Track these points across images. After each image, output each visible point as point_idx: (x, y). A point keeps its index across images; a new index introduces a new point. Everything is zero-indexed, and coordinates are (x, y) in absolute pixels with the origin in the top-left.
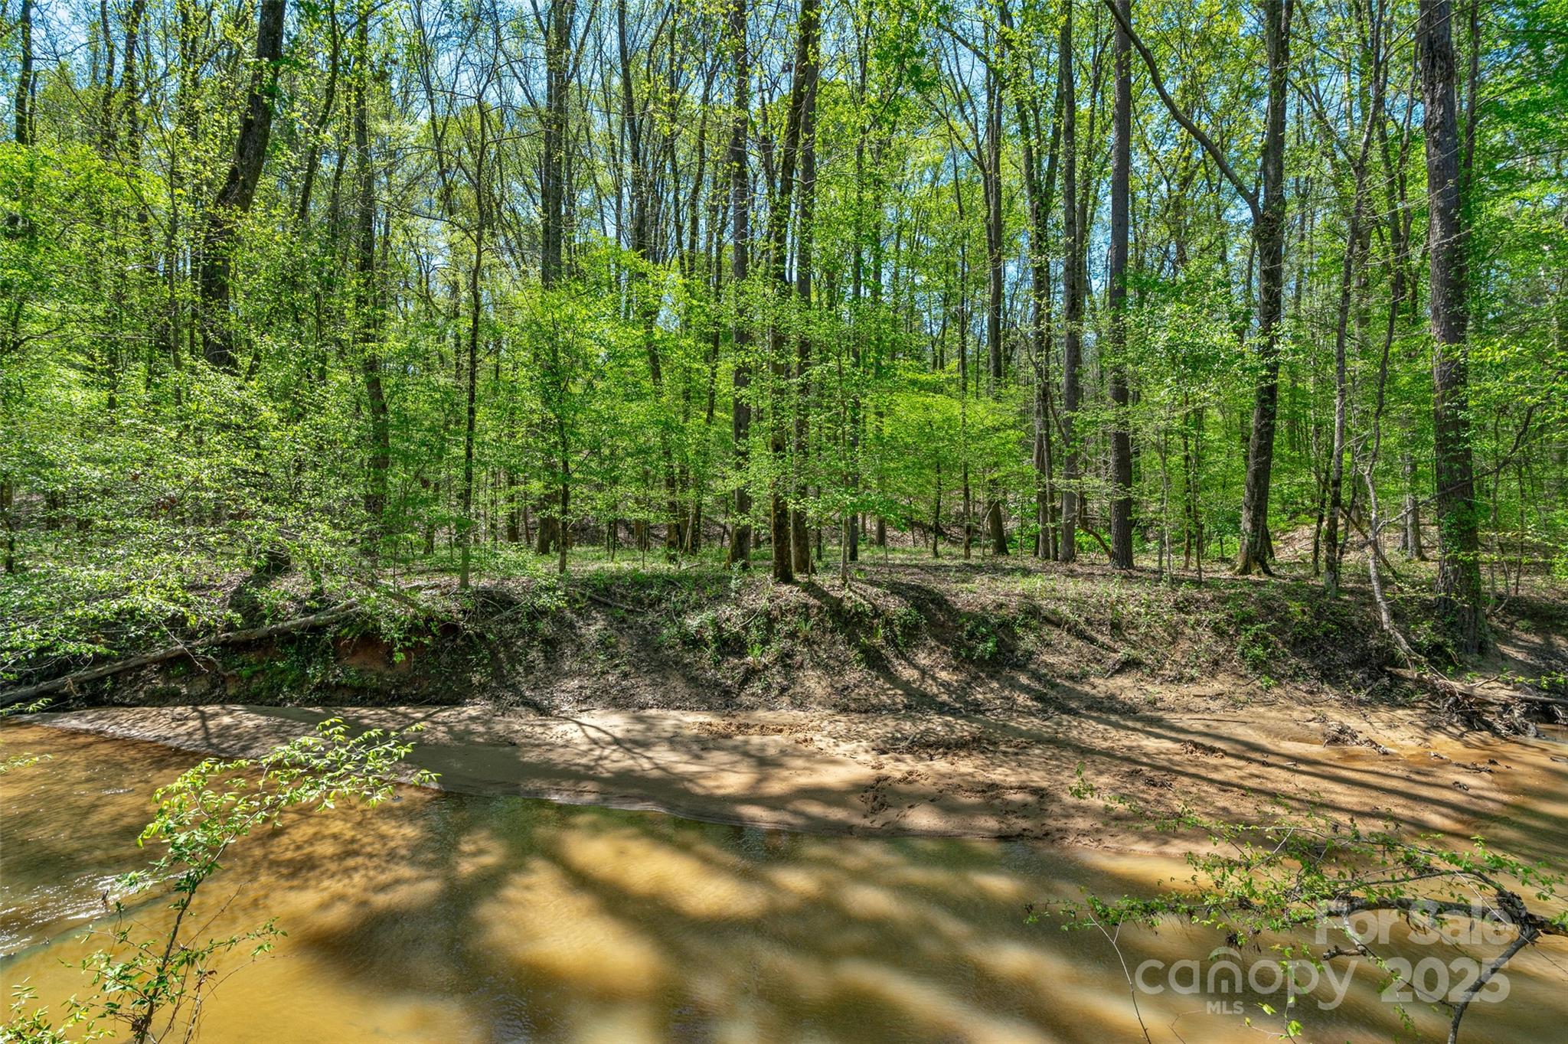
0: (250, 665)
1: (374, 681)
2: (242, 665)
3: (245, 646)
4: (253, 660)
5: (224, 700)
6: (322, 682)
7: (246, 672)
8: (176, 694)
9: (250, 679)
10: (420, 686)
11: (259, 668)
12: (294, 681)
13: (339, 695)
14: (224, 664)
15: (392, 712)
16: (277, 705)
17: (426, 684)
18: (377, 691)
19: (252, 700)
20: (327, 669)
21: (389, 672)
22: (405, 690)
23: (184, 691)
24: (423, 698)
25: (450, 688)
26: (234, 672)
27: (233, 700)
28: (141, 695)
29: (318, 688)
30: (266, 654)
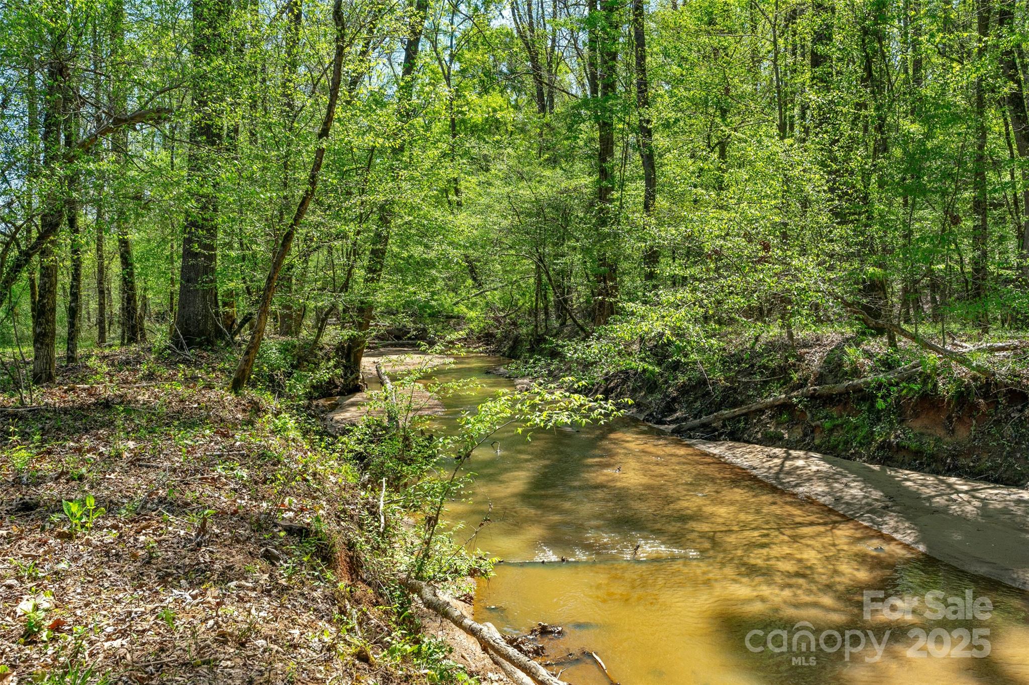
0: (831, 418)
1: (930, 446)
2: (825, 418)
3: (828, 400)
4: (835, 414)
5: (810, 448)
6: (884, 441)
7: (828, 425)
8: (781, 438)
9: (831, 431)
10: (979, 459)
11: (840, 421)
12: (864, 438)
13: (900, 457)
14: (813, 416)
15: (940, 480)
16: (849, 458)
17: (985, 457)
18: (933, 457)
19: (828, 451)
20: (891, 429)
21: (948, 439)
22: (962, 461)
23: (786, 436)
24: (980, 473)
25: (1011, 466)
26: (818, 423)
27: (817, 449)
28: (759, 436)
29: (881, 447)
30: (845, 410)
